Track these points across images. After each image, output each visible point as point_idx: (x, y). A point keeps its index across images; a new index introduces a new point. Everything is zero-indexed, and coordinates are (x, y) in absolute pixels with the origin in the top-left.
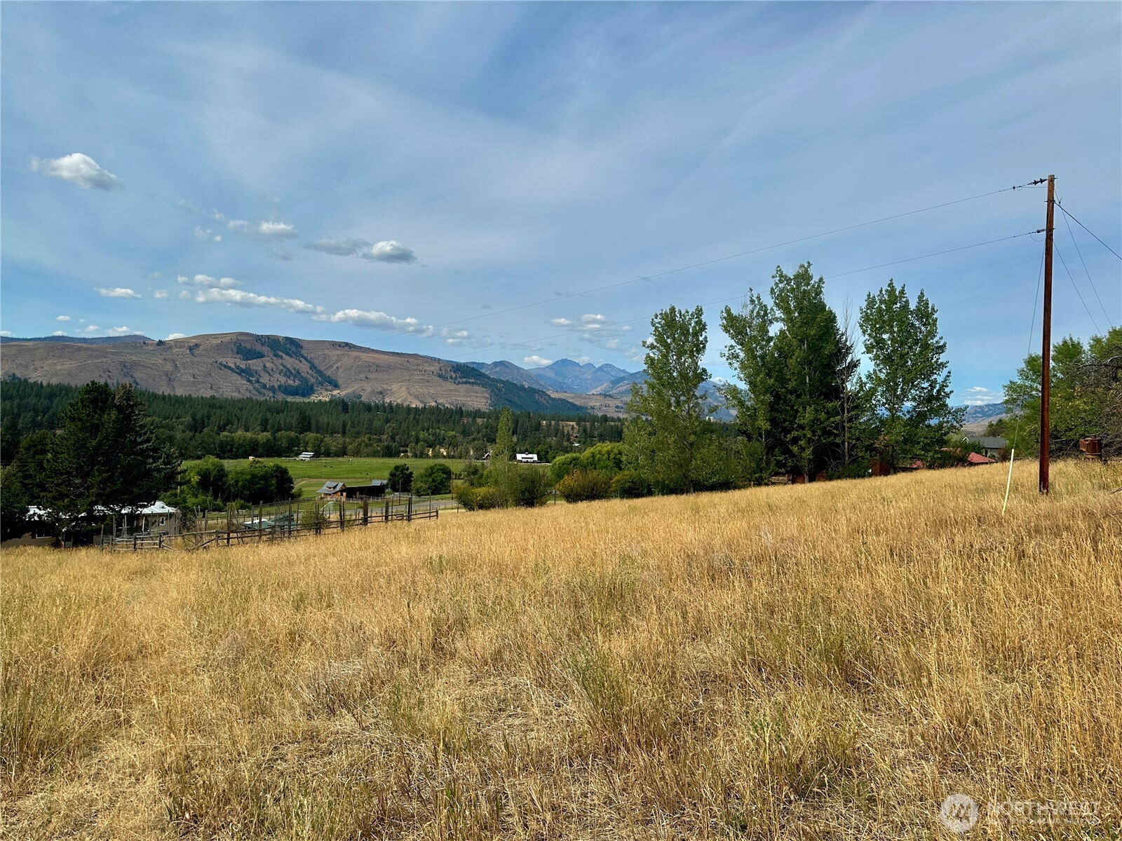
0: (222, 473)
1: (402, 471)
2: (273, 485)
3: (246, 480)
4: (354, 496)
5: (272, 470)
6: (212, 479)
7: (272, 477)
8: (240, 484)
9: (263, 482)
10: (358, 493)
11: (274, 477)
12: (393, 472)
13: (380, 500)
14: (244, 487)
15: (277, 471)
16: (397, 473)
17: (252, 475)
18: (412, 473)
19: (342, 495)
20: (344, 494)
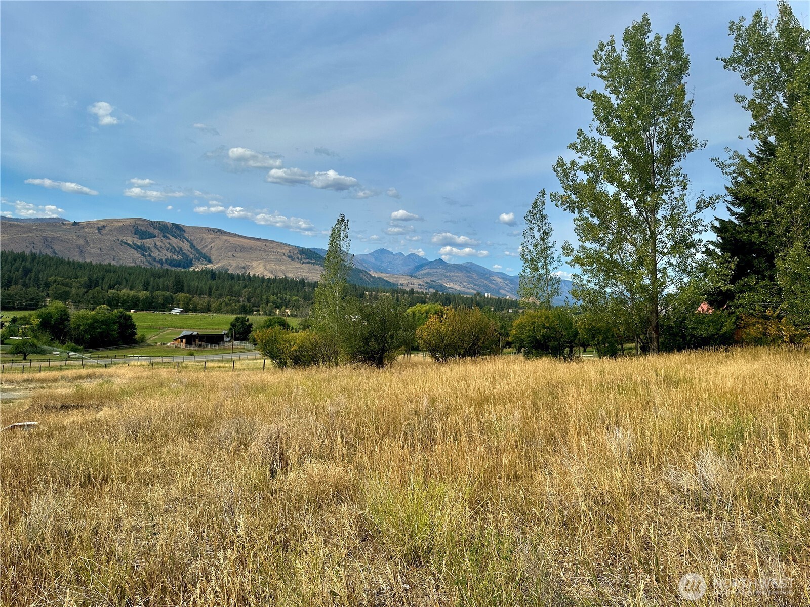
0: (64, 317)
1: (242, 322)
2: (114, 330)
3: (86, 324)
4: (193, 343)
5: (116, 316)
6: (53, 323)
7: (115, 323)
8: (81, 327)
9: (104, 327)
10: (197, 341)
11: (117, 322)
12: (234, 323)
13: (217, 348)
14: (85, 331)
15: (120, 317)
16: (237, 324)
17: (94, 319)
18: (252, 324)
19: (182, 341)
20: (184, 341)
